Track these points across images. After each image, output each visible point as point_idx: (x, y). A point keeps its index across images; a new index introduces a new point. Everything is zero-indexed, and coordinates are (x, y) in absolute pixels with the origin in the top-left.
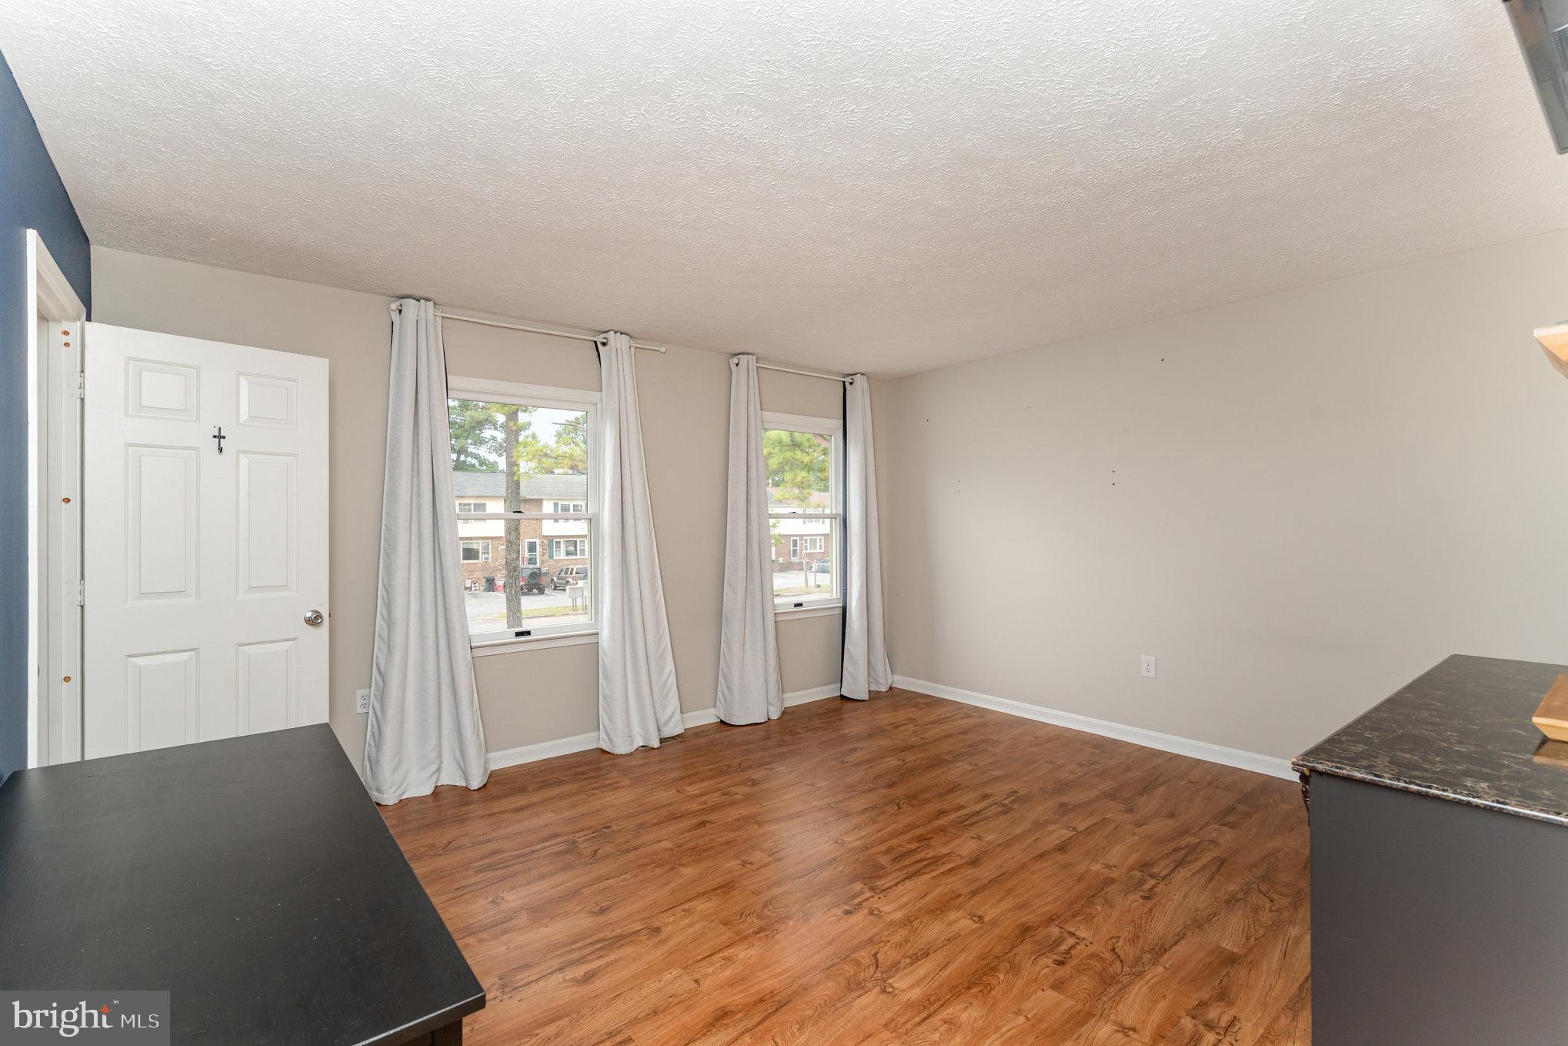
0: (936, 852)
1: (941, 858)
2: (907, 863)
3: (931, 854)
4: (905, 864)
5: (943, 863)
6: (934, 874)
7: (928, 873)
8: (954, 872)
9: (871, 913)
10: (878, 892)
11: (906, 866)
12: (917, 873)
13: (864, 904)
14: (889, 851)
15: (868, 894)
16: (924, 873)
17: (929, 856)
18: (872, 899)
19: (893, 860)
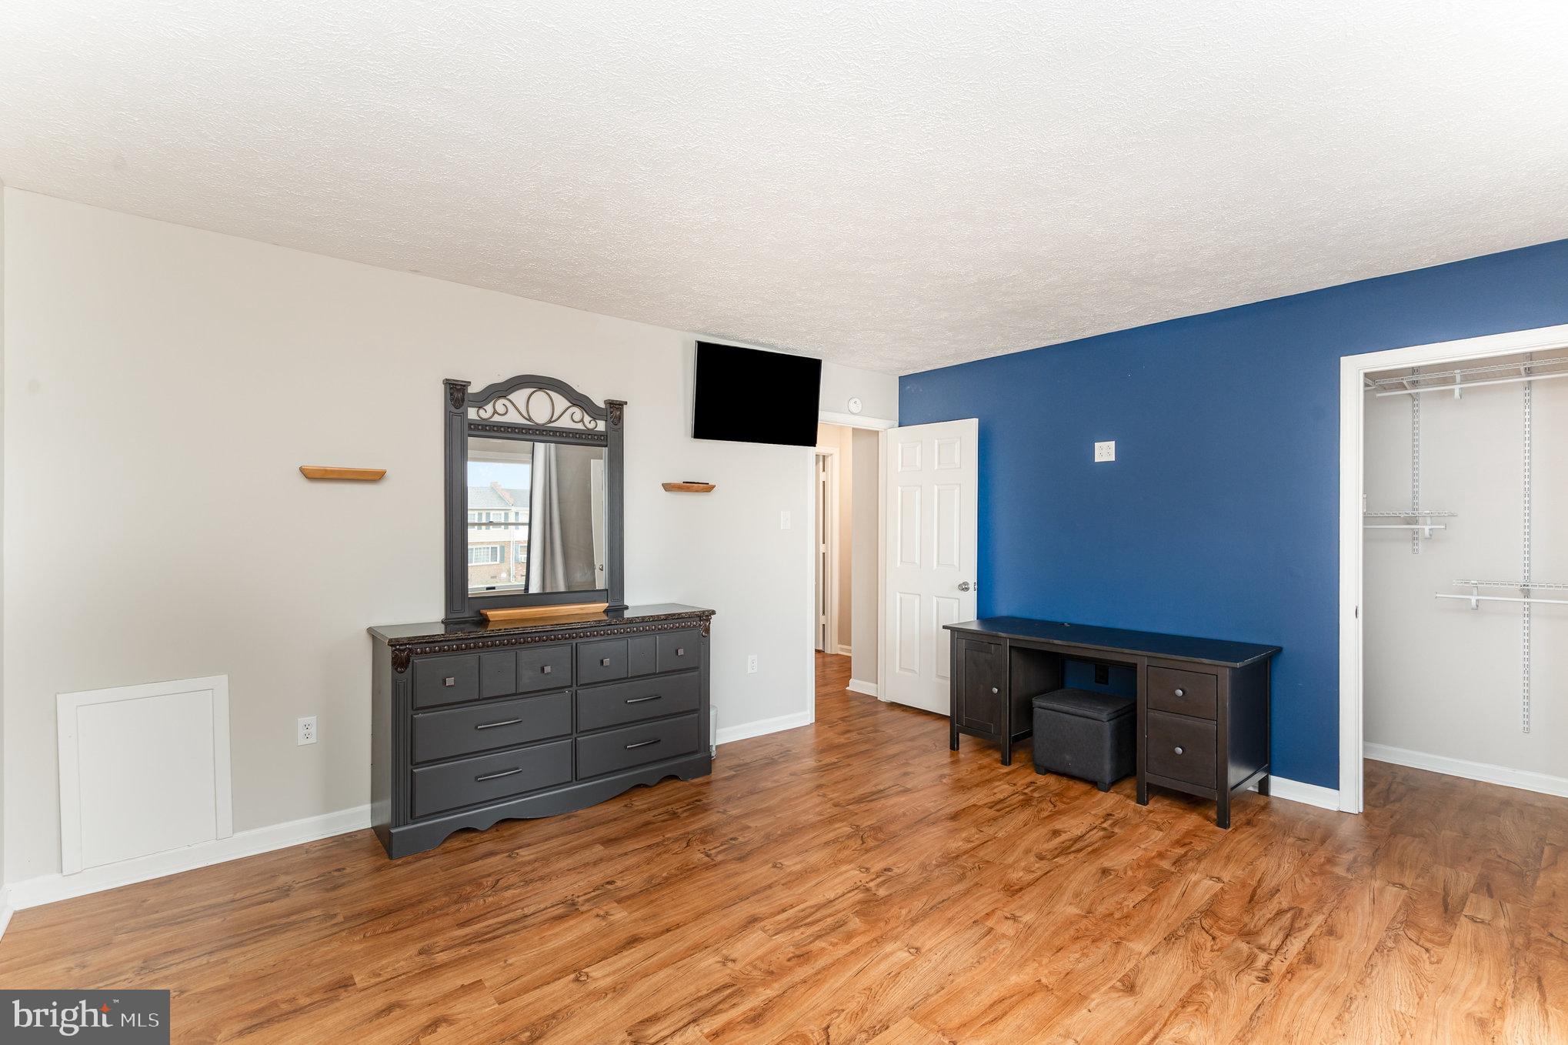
0: (791, 936)
1: (788, 928)
2: (829, 920)
3: (797, 933)
4: (832, 918)
5: (788, 920)
6: (802, 906)
7: (807, 908)
8: (780, 909)
9: (867, 869)
10: (862, 887)
11: (830, 916)
12: (820, 907)
13: (874, 876)
14: (849, 936)
15: (872, 884)
16: (811, 907)
17: (802, 929)
18: (868, 880)
19: (845, 923)
